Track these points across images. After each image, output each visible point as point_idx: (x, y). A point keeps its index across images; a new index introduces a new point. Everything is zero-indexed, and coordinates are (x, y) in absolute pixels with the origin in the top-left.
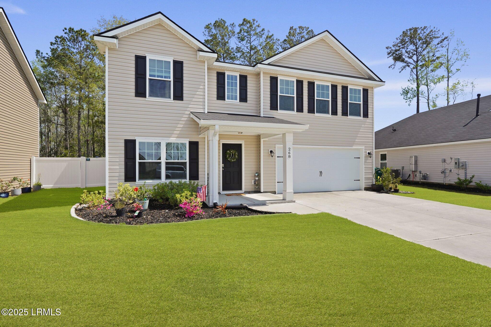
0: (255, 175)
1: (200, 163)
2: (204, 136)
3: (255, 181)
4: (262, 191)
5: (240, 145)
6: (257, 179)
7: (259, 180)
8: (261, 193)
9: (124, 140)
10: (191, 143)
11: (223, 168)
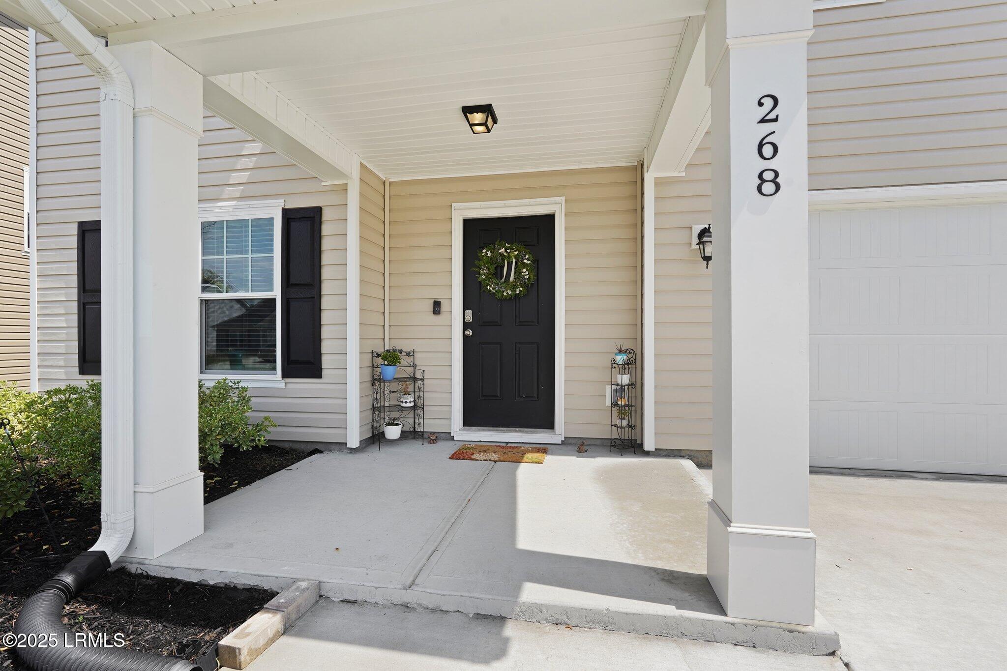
0: (614, 362)
1: (326, 303)
2: (344, 182)
3: (620, 390)
4: (649, 444)
5: (548, 220)
6: (625, 379)
7: (636, 385)
8: (647, 454)
9: (76, 225)
10: (290, 217)
11: (466, 326)
